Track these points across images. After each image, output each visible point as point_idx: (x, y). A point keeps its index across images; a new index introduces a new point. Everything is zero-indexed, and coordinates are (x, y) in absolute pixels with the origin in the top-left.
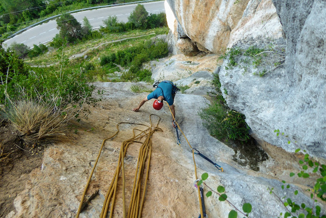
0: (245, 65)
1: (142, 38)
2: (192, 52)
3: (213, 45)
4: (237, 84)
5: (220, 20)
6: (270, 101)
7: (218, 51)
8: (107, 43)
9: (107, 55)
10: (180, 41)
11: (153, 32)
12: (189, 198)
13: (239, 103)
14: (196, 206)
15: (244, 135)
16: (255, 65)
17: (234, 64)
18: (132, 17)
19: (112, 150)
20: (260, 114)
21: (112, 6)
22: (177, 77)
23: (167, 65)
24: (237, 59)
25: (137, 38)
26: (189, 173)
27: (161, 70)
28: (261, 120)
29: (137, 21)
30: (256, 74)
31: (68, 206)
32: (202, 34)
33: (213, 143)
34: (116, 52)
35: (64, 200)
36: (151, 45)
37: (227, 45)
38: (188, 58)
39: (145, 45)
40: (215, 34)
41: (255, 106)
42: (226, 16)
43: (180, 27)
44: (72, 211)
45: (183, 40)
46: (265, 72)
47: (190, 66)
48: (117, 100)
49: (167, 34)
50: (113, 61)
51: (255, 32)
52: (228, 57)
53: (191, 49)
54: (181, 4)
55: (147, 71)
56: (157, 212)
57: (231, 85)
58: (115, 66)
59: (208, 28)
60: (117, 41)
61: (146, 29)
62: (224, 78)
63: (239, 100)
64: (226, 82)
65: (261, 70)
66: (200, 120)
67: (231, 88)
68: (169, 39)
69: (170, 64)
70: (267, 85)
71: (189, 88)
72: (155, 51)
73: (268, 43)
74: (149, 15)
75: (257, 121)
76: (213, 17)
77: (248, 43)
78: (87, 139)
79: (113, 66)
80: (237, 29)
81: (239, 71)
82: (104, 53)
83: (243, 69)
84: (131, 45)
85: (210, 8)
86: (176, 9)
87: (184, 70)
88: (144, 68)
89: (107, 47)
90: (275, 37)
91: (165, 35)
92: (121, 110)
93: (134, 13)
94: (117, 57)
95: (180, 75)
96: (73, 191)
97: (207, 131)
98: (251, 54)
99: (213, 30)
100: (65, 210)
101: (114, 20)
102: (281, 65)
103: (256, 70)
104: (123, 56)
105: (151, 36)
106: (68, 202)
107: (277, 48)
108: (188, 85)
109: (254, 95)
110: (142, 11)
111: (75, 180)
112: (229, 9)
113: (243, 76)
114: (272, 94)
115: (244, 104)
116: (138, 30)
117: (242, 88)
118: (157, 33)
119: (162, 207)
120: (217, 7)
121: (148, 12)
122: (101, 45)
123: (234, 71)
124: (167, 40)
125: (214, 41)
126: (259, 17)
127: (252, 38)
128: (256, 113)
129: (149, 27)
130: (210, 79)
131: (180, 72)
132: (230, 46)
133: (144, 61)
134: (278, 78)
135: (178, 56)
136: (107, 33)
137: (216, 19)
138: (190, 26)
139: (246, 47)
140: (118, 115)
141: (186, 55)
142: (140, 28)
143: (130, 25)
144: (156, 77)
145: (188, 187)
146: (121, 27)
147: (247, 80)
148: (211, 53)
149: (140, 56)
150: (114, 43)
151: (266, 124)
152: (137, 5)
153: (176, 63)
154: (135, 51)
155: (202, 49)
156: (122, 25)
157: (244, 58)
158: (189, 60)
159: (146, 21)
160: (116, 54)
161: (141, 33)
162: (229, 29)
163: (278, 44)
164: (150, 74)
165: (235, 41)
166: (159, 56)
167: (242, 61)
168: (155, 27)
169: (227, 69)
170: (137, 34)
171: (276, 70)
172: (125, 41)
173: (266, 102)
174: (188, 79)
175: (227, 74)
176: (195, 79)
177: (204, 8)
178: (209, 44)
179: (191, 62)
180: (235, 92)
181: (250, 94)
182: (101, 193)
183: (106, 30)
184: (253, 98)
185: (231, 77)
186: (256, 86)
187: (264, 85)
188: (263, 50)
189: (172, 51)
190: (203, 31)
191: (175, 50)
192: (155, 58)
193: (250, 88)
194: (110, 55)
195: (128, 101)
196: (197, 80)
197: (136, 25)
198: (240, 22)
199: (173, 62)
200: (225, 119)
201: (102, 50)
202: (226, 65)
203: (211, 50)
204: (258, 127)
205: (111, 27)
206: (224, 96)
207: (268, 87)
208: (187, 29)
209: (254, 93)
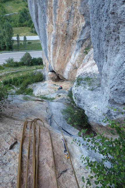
0: (84, 85)
1: (28, 71)
2: (56, 79)
3: (68, 76)
4: (81, 94)
5: (72, 63)
6: (95, 102)
7: (71, 79)
8: (7, 72)
9: (6, 80)
10: (50, 73)
11: (34, 67)
12: (59, 144)
13: (81, 103)
14: (63, 147)
15: (85, 122)
16: (88, 85)
17: (79, 84)
18: (22, 59)
19: (20, 125)
20: (91, 107)
21: (11, 52)
22: (48, 93)
23: (42, 86)
24: (80, 82)
25: (25, 71)
26: (59, 135)
27: (38, 89)
28: (92, 111)
29: (25, 61)
30: (89, 89)
31: (3, 147)
32: (62, 70)
33: (68, 127)
34: (12, 78)
35: (1, 145)
36: (33, 75)
37: (75, 76)
38: (54, 83)
39: (30, 74)
40: (69, 70)
41: (89, 104)
42: (75, 62)
43: (50, 65)
44: (6, 149)
45: (52, 73)
46: (93, 88)
47: (55, 87)
48: (16, 104)
49: (42, 69)
50: (10, 83)
51: (88, 70)
52: (76, 81)
53: (56, 77)
54: (51, 54)
55: (31, 89)
56: (45, 149)
57: (77, 94)
58: (11, 86)
59: (65, 67)
60: (13, 72)
61: (31, 66)
62: (74, 91)
63: (82, 102)
64: (75, 93)
65: (91, 87)
66: (62, 115)
67: (78, 96)
68: (43, 72)
69: (44, 85)
70: (94, 94)
71: (55, 99)
72: (36, 78)
73: (94, 75)
74: (32, 58)
75: (90, 111)
76: (68, 62)
77: (85, 75)
78: (6, 120)
79: (10, 86)
80: (80, 68)
81: (81, 88)
82: (5, 78)
83: (83, 87)
84: (21, 74)
85: (66, 57)
86: (48, 57)
87: (51, 89)
88: (29, 87)
89: (6, 75)
90: (97, 73)
91: (41, 70)
92: (18, 109)
93: (24, 57)
94: (13, 81)
95: (49, 92)
96: (5, 140)
97: (65, 121)
98: (86, 80)
99: (68, 68)
100: (2, 149)
101: (12, 60)
102: (99, 85)
103: (89, 87)
104: (16, 80)
105: (33, 70)
106: (3, 145)
107: (98, 78)
108: (54, 97)
109: (88, 99)
110: (29, 56)
111: (5, 136)
112: (76, 58)
113: (83, 90)
114: (96, 99)
115: (84, 103)
116: (26, 66)
117: (83, 96)
118: (37, 69)
119: (48, 148)
120: (70, 57)
121: (32, 56)
122: (3, 74)
123: (79, 88)
124: (42, 72)
125: (68, 74)
126: (89, 64)
127: (87, 73)
128: (89, 107)
129: (32, 65)
130: (66, 94)
131: (50, 90)
132: (77, 76)
133: (29, 83)
134: (98, 91)
135: (49, 81)
136: (7, 67)
137: (69, 63)
138: (56, 66)
139: (84, 77)
140: (17, 111)
141: (53, 81)
142: (27, 65)
143: (21, 63)
144: (36, 93)
145: (58, 140)
146: (16, 64)
147: (85, 92)
148: (67, 80)
149: (26, 81)
150: (11, 73)
151: (94, 112)
152: (25, 52)
153: (47, 85)
154: (24, 78)
155: (62, 78)
156: (16, 63)
157: (84, 82)
158: (55, 84)
159: (31, 61)
160: (12, 79)
161: (28, 68)
162: (76, 68)
163: (98, 76)
164: (33, 91)
165: (79, 74)
166: (37, 81)
167: (83, 83)
168: (36, 65)
169: (76, 86)
170: (25, 68)
171: (97, 88)
172: (18, 72)
173: (93, 102)
174: (54, 94)
175: (76, 89)
176: (58, 94)
177: (63, 57)
178: (66, 75)
179: (55, 85)
180: (80, 97)
181: (86, 98)
182: (18, 142)
183: (7, 65)
184: (88, 100)
185: (78, 90)
186: (89, 95)
187: (92, 94)
188: (92, 79)
189: (45, 79)
190: (63, 68)
191: (47, 78)
192: (35, 82)
193: (86, 95)
194: (8, 80)
195: (22, 105)
196: (59, 95)
197: (25, 63)
198: (81, 65)
199: (46, 84)
200: (75, 114)
201: (4, 76)
202: (75, 85)
203: (67, 79)
204: (90, 114)
205: (10, 64)
206: (74, 100)
207: (94, 95)
208: (54, 67)
209: (88, 98)
